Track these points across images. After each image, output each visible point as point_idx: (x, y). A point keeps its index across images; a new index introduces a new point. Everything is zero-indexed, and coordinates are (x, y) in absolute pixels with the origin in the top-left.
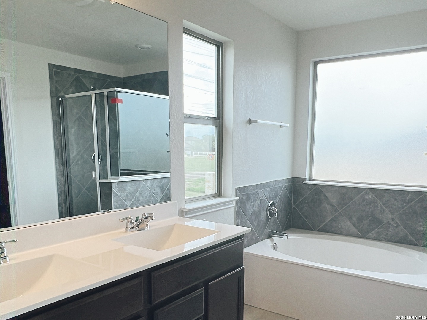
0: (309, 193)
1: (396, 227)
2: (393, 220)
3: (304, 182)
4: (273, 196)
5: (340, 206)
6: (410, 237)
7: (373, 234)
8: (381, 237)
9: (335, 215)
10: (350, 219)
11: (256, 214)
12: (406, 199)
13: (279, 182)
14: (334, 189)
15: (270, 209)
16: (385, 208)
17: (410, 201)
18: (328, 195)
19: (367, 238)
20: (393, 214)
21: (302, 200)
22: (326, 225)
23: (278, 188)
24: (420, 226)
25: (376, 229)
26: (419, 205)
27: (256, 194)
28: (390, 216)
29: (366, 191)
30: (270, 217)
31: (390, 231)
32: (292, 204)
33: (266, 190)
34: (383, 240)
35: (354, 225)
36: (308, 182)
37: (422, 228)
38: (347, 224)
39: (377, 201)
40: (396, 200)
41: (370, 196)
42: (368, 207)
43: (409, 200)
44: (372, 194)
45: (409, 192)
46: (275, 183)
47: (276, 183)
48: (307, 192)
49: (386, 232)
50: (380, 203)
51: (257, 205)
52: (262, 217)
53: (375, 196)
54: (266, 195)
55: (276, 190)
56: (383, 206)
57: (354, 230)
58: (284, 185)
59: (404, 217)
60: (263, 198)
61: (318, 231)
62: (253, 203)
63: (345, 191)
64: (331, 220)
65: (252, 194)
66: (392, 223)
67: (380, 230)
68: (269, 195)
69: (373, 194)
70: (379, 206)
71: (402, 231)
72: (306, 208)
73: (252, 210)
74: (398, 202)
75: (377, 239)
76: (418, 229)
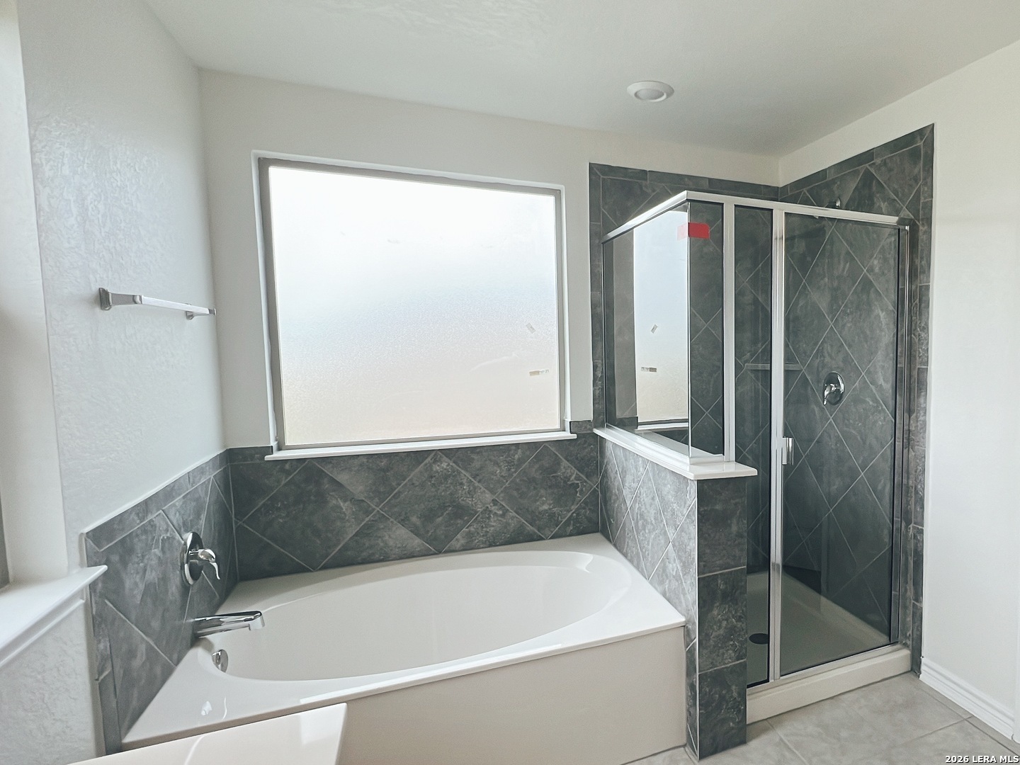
0: (283, 482)
1: (503, 515)
2: (495, 502)
3: (268, 458)
4: (191, 518)
5: (377, 500)
6: (530, 528)
7: (460, 540)
8: (477, 541)
9: (367, 519)
10: (404, 521)
11: (154, 593)
12: (514, 459)
13: (200, 470)
14: (356, 462)
15: (189, 557)
16: (477, 484)
17: (521, 461)
18: (343, 478)
19: (446, 552)
20: (492, 492)
21: (264, 504)
22: (346, 548)
23: (200, 490)
24: (543, 504)
25: (464, 529)
26: (537, 466)
27: (149, 529)
28: (488, 497)
29: (434, 455)
30: (191, 582)
31: (493, 526)
32: (234, 519)
33: (174, 505)
34: (482, 546)
35: (416, 532)
36: (277, 455)
37: (546, 507)
38: (398, 535)
39: (459, 473)
40: (497, 464)
41: (444, 465)
42: (442, 488)
43: (519, 459)
44: (447, 460)
45: (517, 445)
46: (191, 480)
47: (195, 477)
48: (278, 481)
49: (484, 529)
50: (465, 475)
51: (154, 562)
52: (172, 593)
53: (454, 462)
54: (175, 523)
55: (197, 496)
56: (473, 480)
57: (416, 543)
58: (211, 475)
59: (515, 493)
60: (168, 535)
61: (325, 568)
62: (142, 562)
63: (384, 463)
64: (356, 535)
65: (137, 536)
66: (494, 509)
67: (472, 529)
68: (183, 519)
69: (450, 459)
70: (464, 481)
71: (514, 519)
72: (281, 521)
73: (142, 586)
74: (500, 467)
75: (468, 548)
76: (541, 509)
